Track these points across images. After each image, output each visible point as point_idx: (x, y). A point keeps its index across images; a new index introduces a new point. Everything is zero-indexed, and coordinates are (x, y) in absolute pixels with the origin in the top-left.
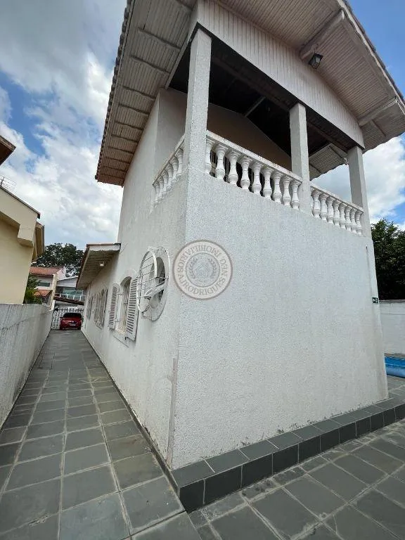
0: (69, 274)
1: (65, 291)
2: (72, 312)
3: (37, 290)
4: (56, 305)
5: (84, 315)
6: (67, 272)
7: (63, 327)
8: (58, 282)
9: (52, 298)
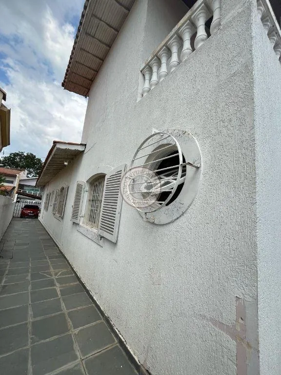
0: (29, 176)
1: (25, 188)
2: (31, 204)
3: (3, 186)
4: (18, 198)
5: (42, 207)
6: (28, 174)
7: (23, 216)
8: (20, 181)
9: (15, 192)
